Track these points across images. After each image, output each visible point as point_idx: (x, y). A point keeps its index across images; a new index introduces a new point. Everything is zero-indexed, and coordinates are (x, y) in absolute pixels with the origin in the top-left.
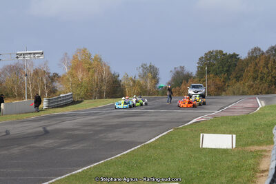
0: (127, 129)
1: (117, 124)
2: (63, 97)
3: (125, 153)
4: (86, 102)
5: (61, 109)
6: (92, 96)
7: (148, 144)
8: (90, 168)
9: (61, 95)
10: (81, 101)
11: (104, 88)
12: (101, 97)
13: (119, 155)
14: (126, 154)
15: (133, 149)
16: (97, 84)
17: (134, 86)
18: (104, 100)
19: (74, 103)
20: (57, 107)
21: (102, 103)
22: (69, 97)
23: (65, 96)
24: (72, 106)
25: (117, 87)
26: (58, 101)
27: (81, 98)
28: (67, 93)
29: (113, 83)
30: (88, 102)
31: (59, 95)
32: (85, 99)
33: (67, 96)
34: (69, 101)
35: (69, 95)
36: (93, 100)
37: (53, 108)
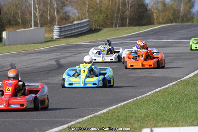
2: (78, 24)
3: (157, 90)
4: (105, 30)
5: (76, 39)
6: (112, 23)
7: (185, 80)
8: (117, 108)
9: (75, 22)
10: (100, 30)
11: (127, 13)
12: (123, 25)
13: (150, 93)
14: (160, 91)
15: (167, 86)
16: (119, 9)
17: (163, 11)
18: (127, 27)
19: (91, 31)
21: (126, 31)
22: (85, 24)
23: (80, 23)
24: (89, 35)
25: (143, 12)
26: (71, 30)
27: (99, 26)
28: (82, 20)
29: (137, 7)
30: (108, 31)
31: (73, 22)
32: (104, 27)
33: (83, 23)
34: (85, 30)
35: (85, 22)
36: (114, 28)
37: (65, 37)
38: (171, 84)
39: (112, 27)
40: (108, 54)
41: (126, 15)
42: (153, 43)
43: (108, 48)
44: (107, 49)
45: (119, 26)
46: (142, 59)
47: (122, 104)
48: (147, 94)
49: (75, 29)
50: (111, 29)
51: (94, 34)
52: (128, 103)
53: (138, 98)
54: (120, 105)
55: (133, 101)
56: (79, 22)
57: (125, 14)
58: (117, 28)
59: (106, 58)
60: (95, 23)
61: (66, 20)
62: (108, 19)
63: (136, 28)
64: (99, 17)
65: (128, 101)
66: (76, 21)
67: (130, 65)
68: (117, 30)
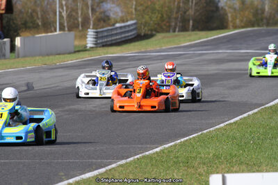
0: (233, 82)
1: (216, 74)
2: (121, 28)
3: (232, 121)
4: (159, 36)
5: (119, 48)
6: (170, 26)
7: (271, 107)
8: (175, 145)
9: (118, 25)
10: (152, 36)
11: (191, 12)
12: (184, 29)
13: (222, 125)
14: (236, 123)
15: (245, 115)
16: (179, 7)
18: (190, 33)
19: (139, 38)
20: (112, 45)
21: (188, 38)
22: (132, 28)
23: (125, 27)
24: (137, 43)
25: (213, 11)
26: (112, 35)
27: (151, 30)
28: (127, 21)
29: (205, 5)
30: (164, 38)
31: (114, 25)
32: (158, 32)
33: (129, 26)
34: (131, 35)
35: (132, 25)
36: (171, 34)
37: (103, 46)
38: (250, 113)
39: (169, 31)
40: (108, 84)
41: (189, 15)
42: (226, 55)
43: (108, 73)
44: (106, 76)
45: (179, 31)
46: (139, 95)
47: (182, 140)
48: (217, 127)
49: (116, 34)
50: (168, 34)
51: (144, 43)
52: (190, 139)
53: (205, 132)
54: (179, 141)
55: (198, 137)
56: (123, 24)
57: (187, 13)
58: (176, 33)
59: (105, 91)
60: (145, 26)
61: (104, 21)
62: (163, 21)
63: (202, 33)
64: (151, 18)
65: (191, 137)
66: (119, 22)
67: (118, 105)
68: (176, 36)
